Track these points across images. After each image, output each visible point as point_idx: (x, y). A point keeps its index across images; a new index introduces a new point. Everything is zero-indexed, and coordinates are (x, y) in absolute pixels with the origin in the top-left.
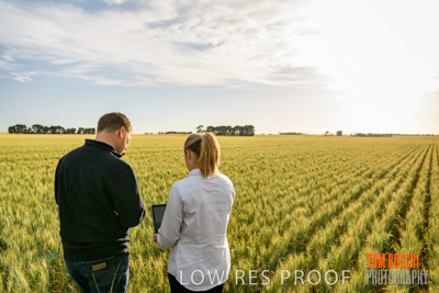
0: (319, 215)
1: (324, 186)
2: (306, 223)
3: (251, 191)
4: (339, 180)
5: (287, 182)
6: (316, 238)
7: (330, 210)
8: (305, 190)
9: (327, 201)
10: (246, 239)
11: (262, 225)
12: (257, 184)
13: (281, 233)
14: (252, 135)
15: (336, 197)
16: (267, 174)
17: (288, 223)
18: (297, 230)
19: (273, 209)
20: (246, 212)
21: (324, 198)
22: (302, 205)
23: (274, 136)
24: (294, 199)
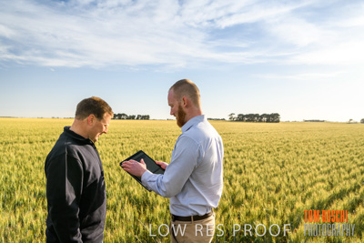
0: (338, 189)
1: (344, 167)
2: (326, 195)
3: (278, 168)
4: (359, 163)
5: (310, 162)
6: (334, 206)
7: (348, 187)
8: (325, 169)
9: (345, 179)
10: (275, 202)
11: (287, 194)
12: (283, 163)
13: (304, 201)
14: (278, 121)
15: (354, 177)
16: (291, 155)
17: (310, 194)
18: (317, 200)
19: (297, 183)
20: (274, 184)
21: (343, 176)
22: (323, 181)
23: (299, 123)
24: (316, 176)
